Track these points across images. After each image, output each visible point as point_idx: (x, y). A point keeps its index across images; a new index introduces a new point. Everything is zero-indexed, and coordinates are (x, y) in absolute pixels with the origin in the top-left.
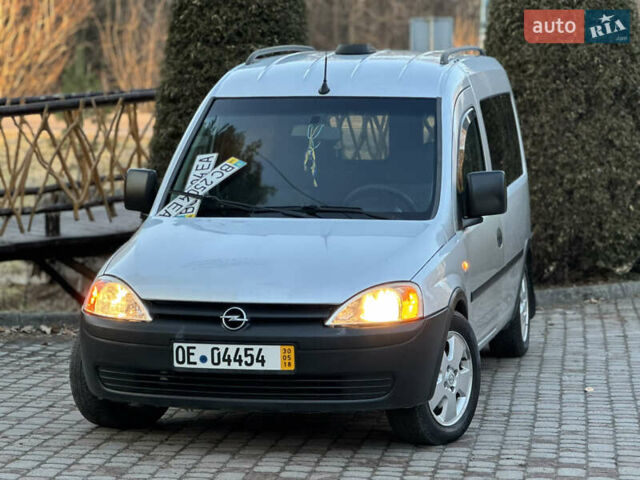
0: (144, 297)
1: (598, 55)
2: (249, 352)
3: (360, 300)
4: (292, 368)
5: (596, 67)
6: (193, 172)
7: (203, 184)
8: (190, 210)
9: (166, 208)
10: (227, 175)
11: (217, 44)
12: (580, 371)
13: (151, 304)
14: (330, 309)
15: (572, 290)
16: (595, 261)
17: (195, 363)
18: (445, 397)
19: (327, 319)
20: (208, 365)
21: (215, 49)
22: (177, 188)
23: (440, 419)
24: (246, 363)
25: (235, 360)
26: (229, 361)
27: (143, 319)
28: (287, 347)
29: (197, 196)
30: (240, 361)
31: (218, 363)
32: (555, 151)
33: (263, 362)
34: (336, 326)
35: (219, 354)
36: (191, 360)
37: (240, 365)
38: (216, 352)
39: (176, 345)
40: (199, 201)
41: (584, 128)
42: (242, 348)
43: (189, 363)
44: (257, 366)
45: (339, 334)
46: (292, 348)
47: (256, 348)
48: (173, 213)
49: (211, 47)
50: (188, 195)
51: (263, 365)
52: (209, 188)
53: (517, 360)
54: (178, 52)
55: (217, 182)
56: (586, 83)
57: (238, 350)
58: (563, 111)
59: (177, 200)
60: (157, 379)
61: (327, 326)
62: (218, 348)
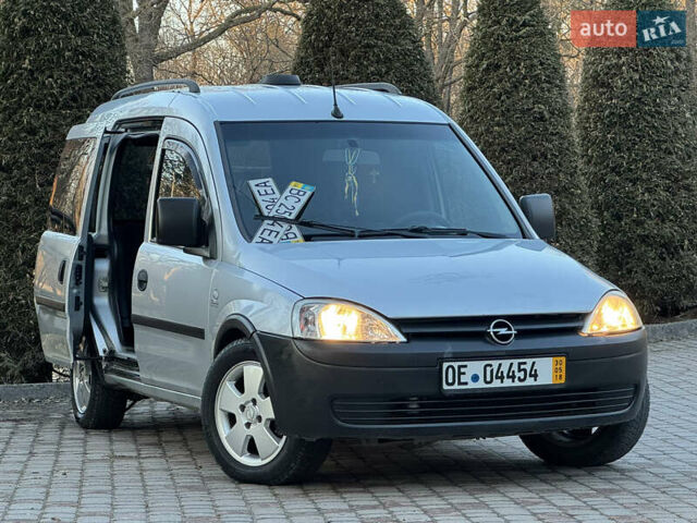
2: (522, 367)
13: (399, 323)
17: (466, 383)
20: (481, 384)
21: (50, 114)
24: (520, 380)
25: (508, 377)
28: (559, 359)
30: (513, 377)
31: (491, 382)
33: (535, 376)
35: (492, 371)
36: (462, 381)
37: (513, 381)
38: (489, 369)
39: (445, 365)
42: (516, 362)
43: (460, 383)
44: (530, 382)
46: (564, 359)
47: (529, 361)
51: (536, 380)
57: (511, 365)
62: (491, 365)
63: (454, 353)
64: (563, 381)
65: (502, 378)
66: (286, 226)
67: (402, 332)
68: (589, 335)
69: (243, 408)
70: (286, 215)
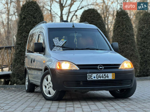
2: (105, 75)
27: (76, 69)
30: (103, 77)
31: (98, 78)
39: (88, 74)
43: (91, 78)
51: (108, 78)
62: (98, 75)
63: (90, 72)
64: (114, 78)
65: (100, 77)
66: (59, 48)
67: (79, 68)
68: (121, 69)
69: (48, 84)
70: (60, 46)
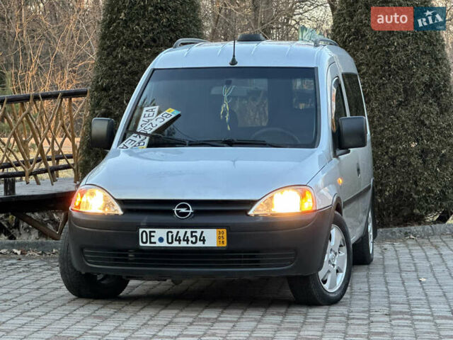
0: (116, 198)
1: (413, 59)
2: (194, 234)
3: (272, 197)
4: (225, 245)
5: (410, 68)
6: (142, 118)
7: (150, 126)
8: (142, 144)
9: (124, 143)
10: (167, 120)
11: (137, 47)
12: (413, 271)
13: (121, 202)
14: (251, 203)
15: (396, 229)
16: (412, 210)
17: (155, 243)
18: (329, 272)
19: (249, 210)
20: (165, 244)
21: (137, 51)
22: (131, 129)
23: (326, 286)
24: (192, 241)
25: (184, 240)
26: (179, 241)
27: (116, 213)
28: (221, 230)
29: (146, 134)
30: (187, 241)
31: (172, 243)
32: (382, 128)
33: (204, 241)
34: (256, 215)
35: (172, 236)
36: (152, 241)
37: (188, 243)
38: (170, 234)
39: (141, 230)
40: (148, 138)
41: (403, 112)
42: (189, 231)
43: (151, 243)
44: (200, 244)
45: (258, 220)
46: (225, 231)
47: (199, 231)
48: (130, 146)
49: (134, 50)
50: (139, 133)
51: (204, 243)
52: (154, 129)
53: (366, 266)
54: (108, 54)
55: (160, 125)
56: (404, 79)
57: (186, 232)
58: (387, 99)
59: (132, 137)
60: (127, 255)
61: (248, 215)
62: (171, 232)
63: (148, 223)
